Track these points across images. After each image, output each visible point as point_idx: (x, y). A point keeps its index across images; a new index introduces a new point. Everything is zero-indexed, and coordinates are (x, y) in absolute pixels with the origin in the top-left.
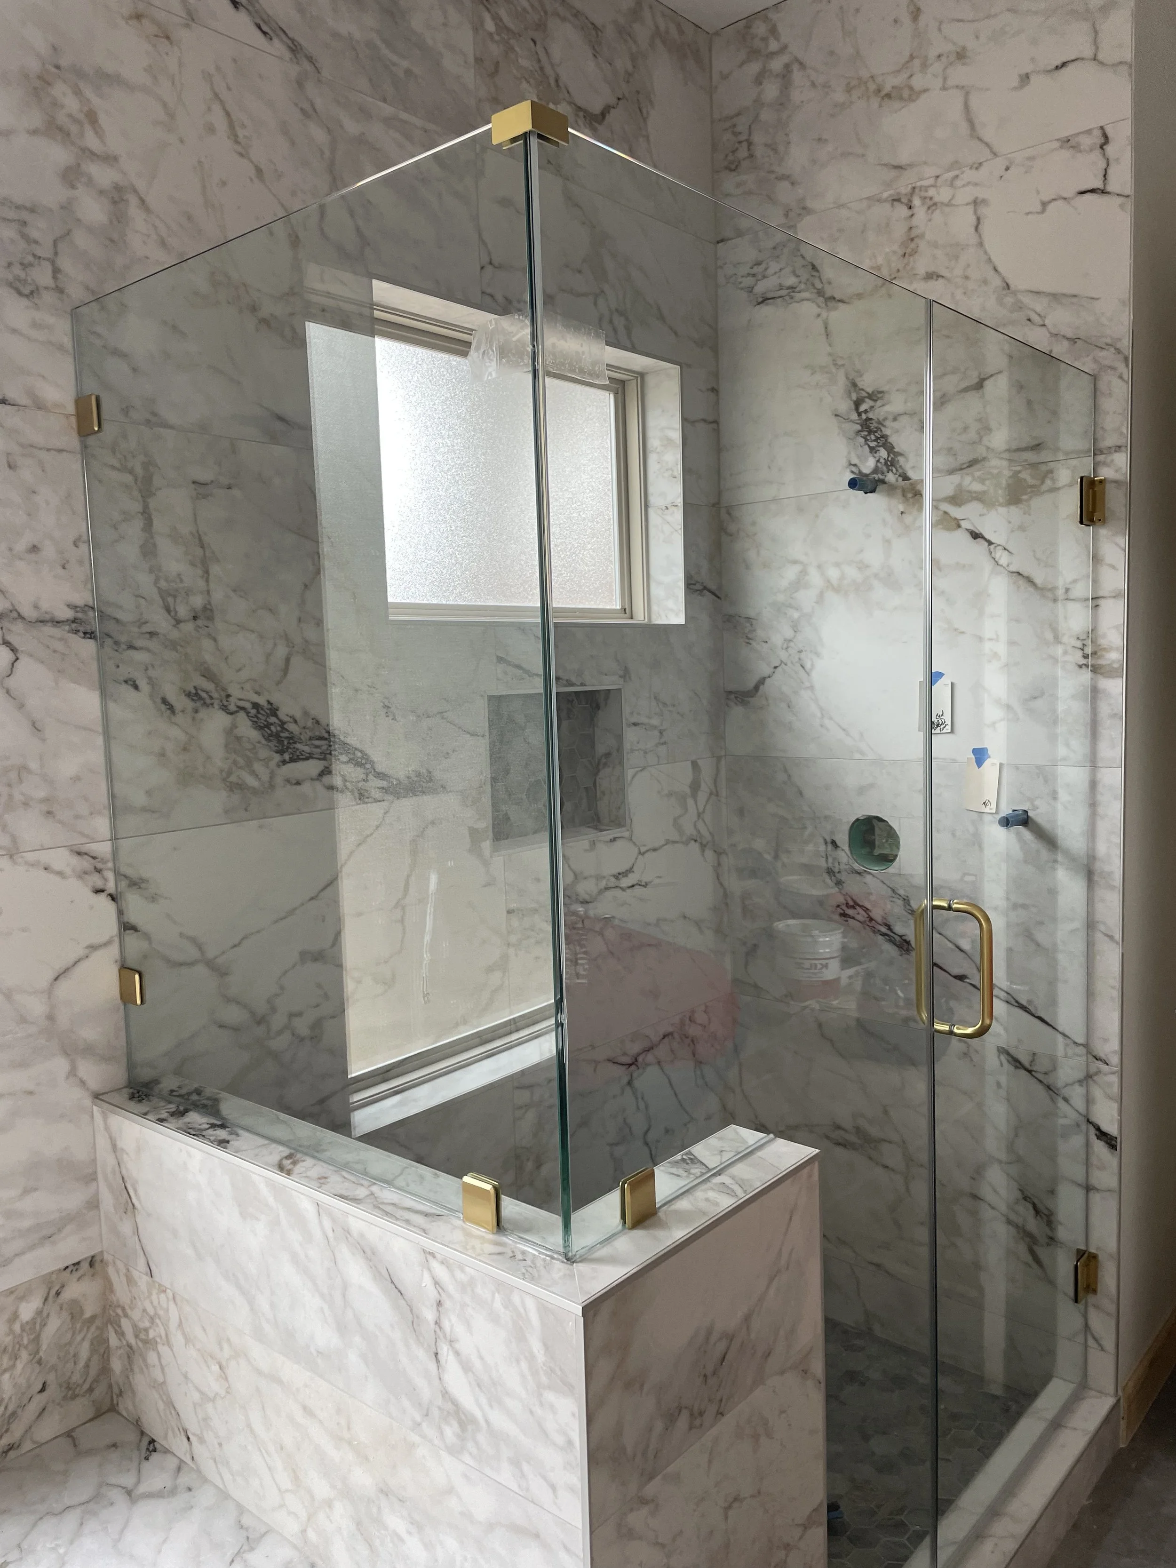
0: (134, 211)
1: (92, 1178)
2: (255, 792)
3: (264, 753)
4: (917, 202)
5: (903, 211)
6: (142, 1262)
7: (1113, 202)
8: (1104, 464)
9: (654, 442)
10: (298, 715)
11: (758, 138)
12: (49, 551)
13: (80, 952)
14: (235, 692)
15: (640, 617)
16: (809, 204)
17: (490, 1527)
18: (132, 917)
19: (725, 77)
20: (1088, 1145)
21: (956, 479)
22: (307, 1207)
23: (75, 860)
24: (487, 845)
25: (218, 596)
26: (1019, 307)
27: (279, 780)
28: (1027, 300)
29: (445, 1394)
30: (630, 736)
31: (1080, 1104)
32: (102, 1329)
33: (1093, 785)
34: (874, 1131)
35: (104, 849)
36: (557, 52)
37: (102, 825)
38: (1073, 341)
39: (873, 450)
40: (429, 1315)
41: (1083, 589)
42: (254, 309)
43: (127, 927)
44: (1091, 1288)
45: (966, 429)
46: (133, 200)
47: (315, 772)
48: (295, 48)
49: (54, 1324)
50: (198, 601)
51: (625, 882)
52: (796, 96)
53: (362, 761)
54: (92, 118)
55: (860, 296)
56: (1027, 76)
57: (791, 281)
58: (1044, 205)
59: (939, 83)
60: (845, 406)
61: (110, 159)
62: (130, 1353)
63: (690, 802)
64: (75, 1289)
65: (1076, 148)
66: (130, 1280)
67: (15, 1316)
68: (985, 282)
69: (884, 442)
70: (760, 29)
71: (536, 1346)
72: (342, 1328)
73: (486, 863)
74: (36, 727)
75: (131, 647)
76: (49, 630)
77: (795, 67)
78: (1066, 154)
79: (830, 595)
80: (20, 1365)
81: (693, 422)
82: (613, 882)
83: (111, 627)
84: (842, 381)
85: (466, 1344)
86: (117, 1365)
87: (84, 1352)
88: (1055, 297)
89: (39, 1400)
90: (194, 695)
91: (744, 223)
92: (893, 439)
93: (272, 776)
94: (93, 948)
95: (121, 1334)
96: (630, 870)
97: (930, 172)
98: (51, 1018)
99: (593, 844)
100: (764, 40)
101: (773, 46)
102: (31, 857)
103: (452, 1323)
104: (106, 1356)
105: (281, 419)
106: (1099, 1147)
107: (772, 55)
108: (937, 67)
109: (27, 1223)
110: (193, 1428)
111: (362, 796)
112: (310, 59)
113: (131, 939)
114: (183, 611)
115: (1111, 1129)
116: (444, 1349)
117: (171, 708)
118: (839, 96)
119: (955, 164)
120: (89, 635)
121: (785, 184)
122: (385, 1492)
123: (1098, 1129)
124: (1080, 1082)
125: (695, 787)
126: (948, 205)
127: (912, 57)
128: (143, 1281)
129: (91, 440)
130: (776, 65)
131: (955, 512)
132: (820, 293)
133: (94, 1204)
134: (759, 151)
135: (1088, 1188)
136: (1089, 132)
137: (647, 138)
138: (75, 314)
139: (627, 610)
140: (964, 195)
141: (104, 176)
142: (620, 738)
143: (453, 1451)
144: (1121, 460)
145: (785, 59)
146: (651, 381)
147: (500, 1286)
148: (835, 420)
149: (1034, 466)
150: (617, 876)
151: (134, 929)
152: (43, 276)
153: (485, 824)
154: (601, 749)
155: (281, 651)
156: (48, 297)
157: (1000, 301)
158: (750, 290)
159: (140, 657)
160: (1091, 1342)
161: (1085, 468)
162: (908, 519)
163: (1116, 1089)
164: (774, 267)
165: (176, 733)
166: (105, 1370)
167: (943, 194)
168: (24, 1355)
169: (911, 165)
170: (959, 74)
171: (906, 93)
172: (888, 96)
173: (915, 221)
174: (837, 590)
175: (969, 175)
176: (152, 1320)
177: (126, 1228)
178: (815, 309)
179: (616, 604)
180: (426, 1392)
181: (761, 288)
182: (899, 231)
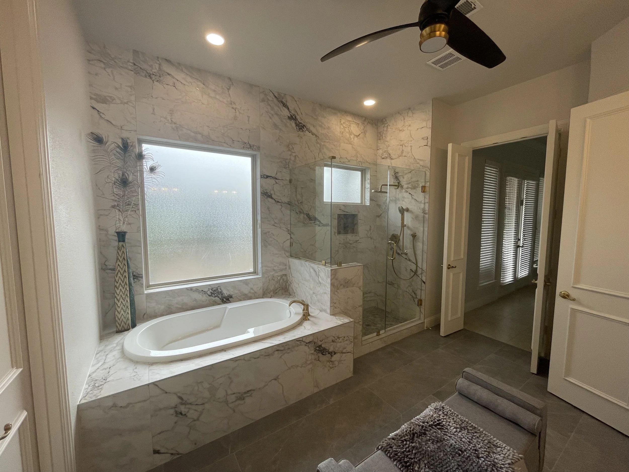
0: (297, 158)
1: (286, 265)
2: (306, 224)
3: (307, 219)
4: (403, 146)
5: (402, 147)
6: (291, 274)
7: (428, 147)
8: (426, 184)
9: (367, 179)
10: (312, 215)
11: (383, 135)
12: (286, 195)
13: (286, 240)
14: (305, 212)
15: (363, 204)
16: (390, 145)
17: (322, 294)
18: (292, 237)
19: (379, 126)
20: (421, 283)
21: (407, 185)
22: (307, 264)
23: (286, 230)
24: (336, 234)
25: (303, 201)
26: (416, 161)
27: (309, 223)
28: (417, 160)
29: (319, 281)
30: (359, 221)
31: (420, 277)
32: (286, 283)
33: (424, 230)
34: (394, 282)
35: (289, 229)
36: (352, 129)
37: (289, 226)
38: (423, 166)
39: (397, 181)
40: (318, 273)
41: (423, 202)
42: (310, 167)
43: (291, 238)
44: (421, 305)
45: (409, 178)
46: (297, 156)
47: (313, 222)
48: (316, 136)
49: (281, 280)
50: (301, 201)
51: (358, 242)
52: (388, 130)
53: (319, 221)
54: (293, 148)
55: (395, 159)
56: (418, 129)
57: (387, 156)
58: (420, 147)
59: (407, 129)
60: (394, 174)
61: (295, 152)
62: (289, 285)
63: (369, 232)
64: (284, 277)
65: (424, 139)
66: (289, 277)
67: (278, 278)
68: (411, 157)
69: (398, 179)
70: (384, 120)
71: (327, 274)
72: (310, 276)
73: (336, 236)
74: (283, 215)
75: (294, 206)
76: (285, 204)
77: (388, 126)
78: (423, 140)
79: (391, 202)
80: (278, 284)
81: (372, 176)
82: (355, 242)
83: (291, 204)
84: (393, 171)
85: (321, 276)
86: (287, 287)
87: (284, 284)
88: (420, 160)
89: (279, 289)
90: (300, 212)
91: (381, 147)
92: (399, 179)
93: (308, 222)
94: (287, 240)
95: (288, 283)
96: (358, 241)
97: (405, 141)
98: (283, 246)
99: (352, 236)
100: (385, 122)
101: (386, 123)
102: (282, 228)
103: (320, 274)
104: (286, 286)
105: (312, 179)
106: (423, 283)
107: (385, 124)
108: (407, 127)
109: (279, 268)
110: (295, 292)
111: (319, 226)
112: (318, 137)
113: (291, 239)
114: (299, 202)
115: (424, 281)
116: (319, 276)
117: (297, 213)
118: (394, 130)
119: (408, 141)
120: (289, 205)
121: (387, 142)
122: (314, 293)
123: (423, 281)
124: (421, 274)
125: (370, 230)
126: (407, 146)
127: (403, 125)
128: (291, 276)
129: (291, 183)
130: (386, 125)
131: (407, 190)
132: (390, 158)
133: (286, 268)
134: (383, 137)
135: (421, 290)
136: (425, 137)
137: (366, 137)
138: (290, 170)
139: (362, 203)
140: (410, 145)
141: (294, 154)
142: (357, 221)
143: (319, 287)
144: (428, 183)
145: (387, 124)
146: (366, 170)
147: (324, 269)
148: (392, 176)
149: (417, 184)
150: (356, 241)
151: (292, 238)
152: (287, 166)
153: (336, 231)
154: (355, 223)
155: (310, 207)
156: (288, 168)
157: (414, 160)
158: (381, 157)
159: (294, 207)
160: (421, 313)
161: (423, 184)
162: (401, 191)
163: (425, 275)
164: (385, 154)
165: (298, 216)
166: (286, 287)
167: (407, 145)
168: (278, 283)
169: (403, 141)
170: (409, 128)
171: (403, 130)
172: (400, 130)
173: (403, 148)
174: (392, 201)
175: (410, 142)
176: (292, 281)
177: (289, 271)
178: (390, 160)
179: (360, 202)
180: (317, 281)
181: (383, 157)
182: (401, 150)
